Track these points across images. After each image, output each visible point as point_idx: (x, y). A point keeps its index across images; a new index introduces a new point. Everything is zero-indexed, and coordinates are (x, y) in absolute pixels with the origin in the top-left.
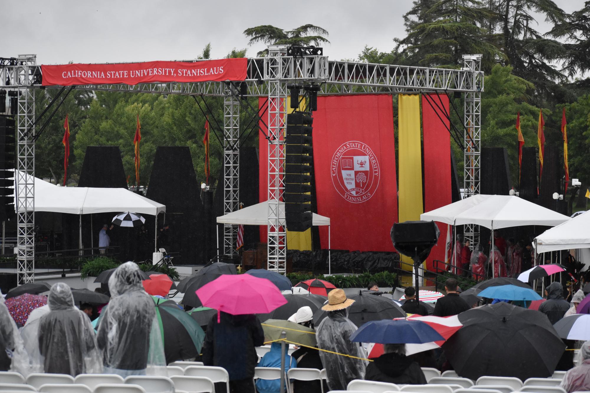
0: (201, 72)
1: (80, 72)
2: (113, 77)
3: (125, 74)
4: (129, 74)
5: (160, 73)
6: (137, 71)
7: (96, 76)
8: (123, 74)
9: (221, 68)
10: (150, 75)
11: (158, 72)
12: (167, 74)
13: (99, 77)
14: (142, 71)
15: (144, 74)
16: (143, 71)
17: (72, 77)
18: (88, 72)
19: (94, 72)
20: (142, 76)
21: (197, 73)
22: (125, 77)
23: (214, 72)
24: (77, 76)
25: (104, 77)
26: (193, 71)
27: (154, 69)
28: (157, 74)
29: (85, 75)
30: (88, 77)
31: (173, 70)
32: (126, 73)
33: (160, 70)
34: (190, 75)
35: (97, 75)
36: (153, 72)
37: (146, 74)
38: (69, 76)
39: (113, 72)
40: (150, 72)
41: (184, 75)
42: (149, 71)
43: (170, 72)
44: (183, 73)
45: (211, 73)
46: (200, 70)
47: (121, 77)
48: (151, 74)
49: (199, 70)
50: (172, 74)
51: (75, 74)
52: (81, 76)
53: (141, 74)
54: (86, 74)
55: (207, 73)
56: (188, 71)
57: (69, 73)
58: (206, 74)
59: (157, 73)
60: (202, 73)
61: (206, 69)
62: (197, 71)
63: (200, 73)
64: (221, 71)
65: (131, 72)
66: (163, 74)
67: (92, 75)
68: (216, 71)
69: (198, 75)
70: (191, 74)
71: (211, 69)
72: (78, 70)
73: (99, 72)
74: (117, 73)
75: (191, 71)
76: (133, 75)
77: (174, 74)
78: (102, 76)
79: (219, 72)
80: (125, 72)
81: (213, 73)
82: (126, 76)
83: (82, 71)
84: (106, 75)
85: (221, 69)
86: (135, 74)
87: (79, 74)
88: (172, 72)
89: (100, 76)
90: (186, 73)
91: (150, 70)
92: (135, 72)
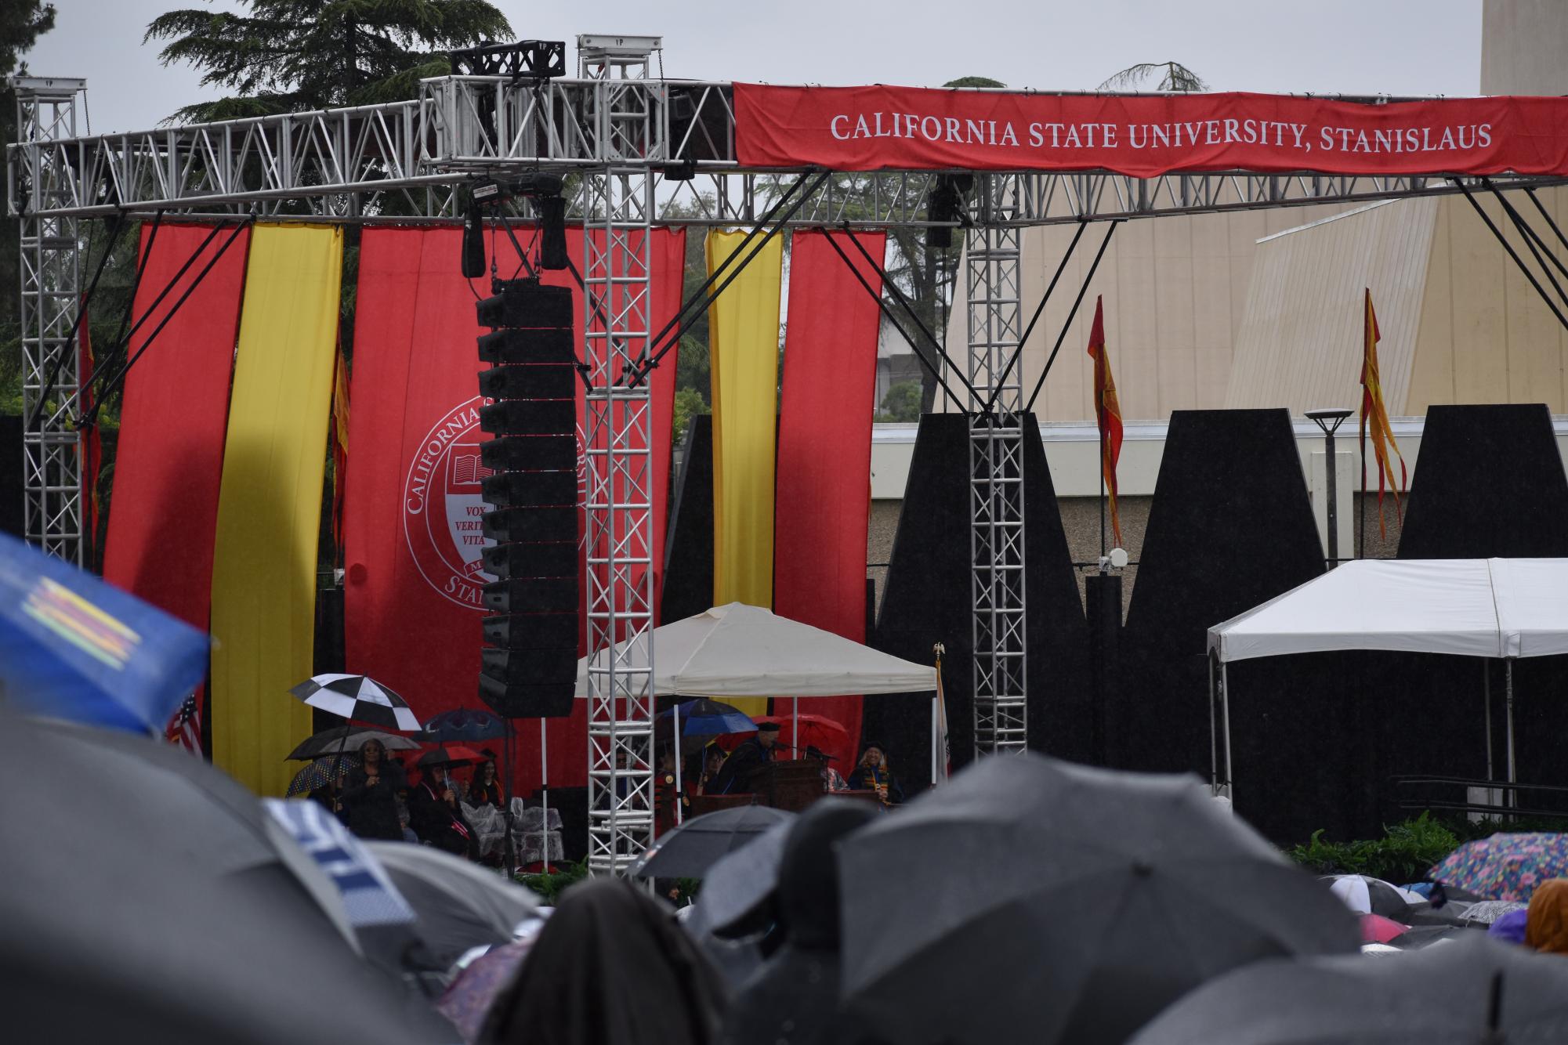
0: (1410, 138)
1: (913, 121)
2: (1055, 144)
3: (1106, 135)
4: (1122, 137)
5: (1250, 137)
6: (1156, 128)
7: (981, 138)
8: (1098, 135)
9: (1485, 129)
10: (1209, 141)
11: (1241, 131)
12: (1279, 143)
13: (993, 142)
14: (1178, 126)
15: (1185, 137)
16: (1183, 128)
17: (874, 140)
18: (949, 120)
19: (970, 123)
20: (1178, 144)
21: (1394, 144)
22: (1106, 145)
23: (1456, 141)
24: (897, 134)
25: (1015, 143)
26: (1378, 133)
27: (1227, 122)
28: (1238, 139)
29: (932, 131)
30: (949, 139)
31: (1299, 129)
32: (1111, 130)
33: (1250, 125)
34: (1367, 150)
35: (987, 136)
36: (1222, 134)
37: (1193, 140)
38: (862, 133)
39: (1055, 126)
40: (1210, 131)
41: (1345, 148)
42: (1204, 128)
43: (1288, 136)
44: (1338, 141)
45: (1447, 145)
46: (1404, 135)
47: (1090, 144)
48: (1214, 138)
49: (1399, 132)
50: (1298, 144)
51: (887, 124)
52: (918, 137)
53: (1172, 138)
54: (939, 128)
55: (1430, 145)
56: (1357, 134)
57: (861, 119)
58: (1426, 148)
59: (1241, 137)
60: (1412, 145)
61: (1426, 131)
62: (1394, 135)
63: (1405, 142)
64: (1484, 141)
65: (1132, 127)
66: (1264, 141)
67: (963, 132)
68: (1467, 141)
69: (1399, 149)
70: (1372, 144)
71: (1447, 131)
72: (902, 113)
73: (992, 124)
74: (1073, 128)
75: (1370, 135)
76: (1139, 140)
77: (1303, 142)
78: (1009, 141)
79: (1476, 143)
80: (1106, 127)
81: (1453, 146)
82: (1111, 141)
83: (922, 117)
84: (1023, 135)
85: (1482, 133)
86: (1150, 138)
87: (909, 126)
88: (1298, 135)
89: (998, 137)
90: (1352, 143)
91: (1209, 123)
92: (1150, 130)
